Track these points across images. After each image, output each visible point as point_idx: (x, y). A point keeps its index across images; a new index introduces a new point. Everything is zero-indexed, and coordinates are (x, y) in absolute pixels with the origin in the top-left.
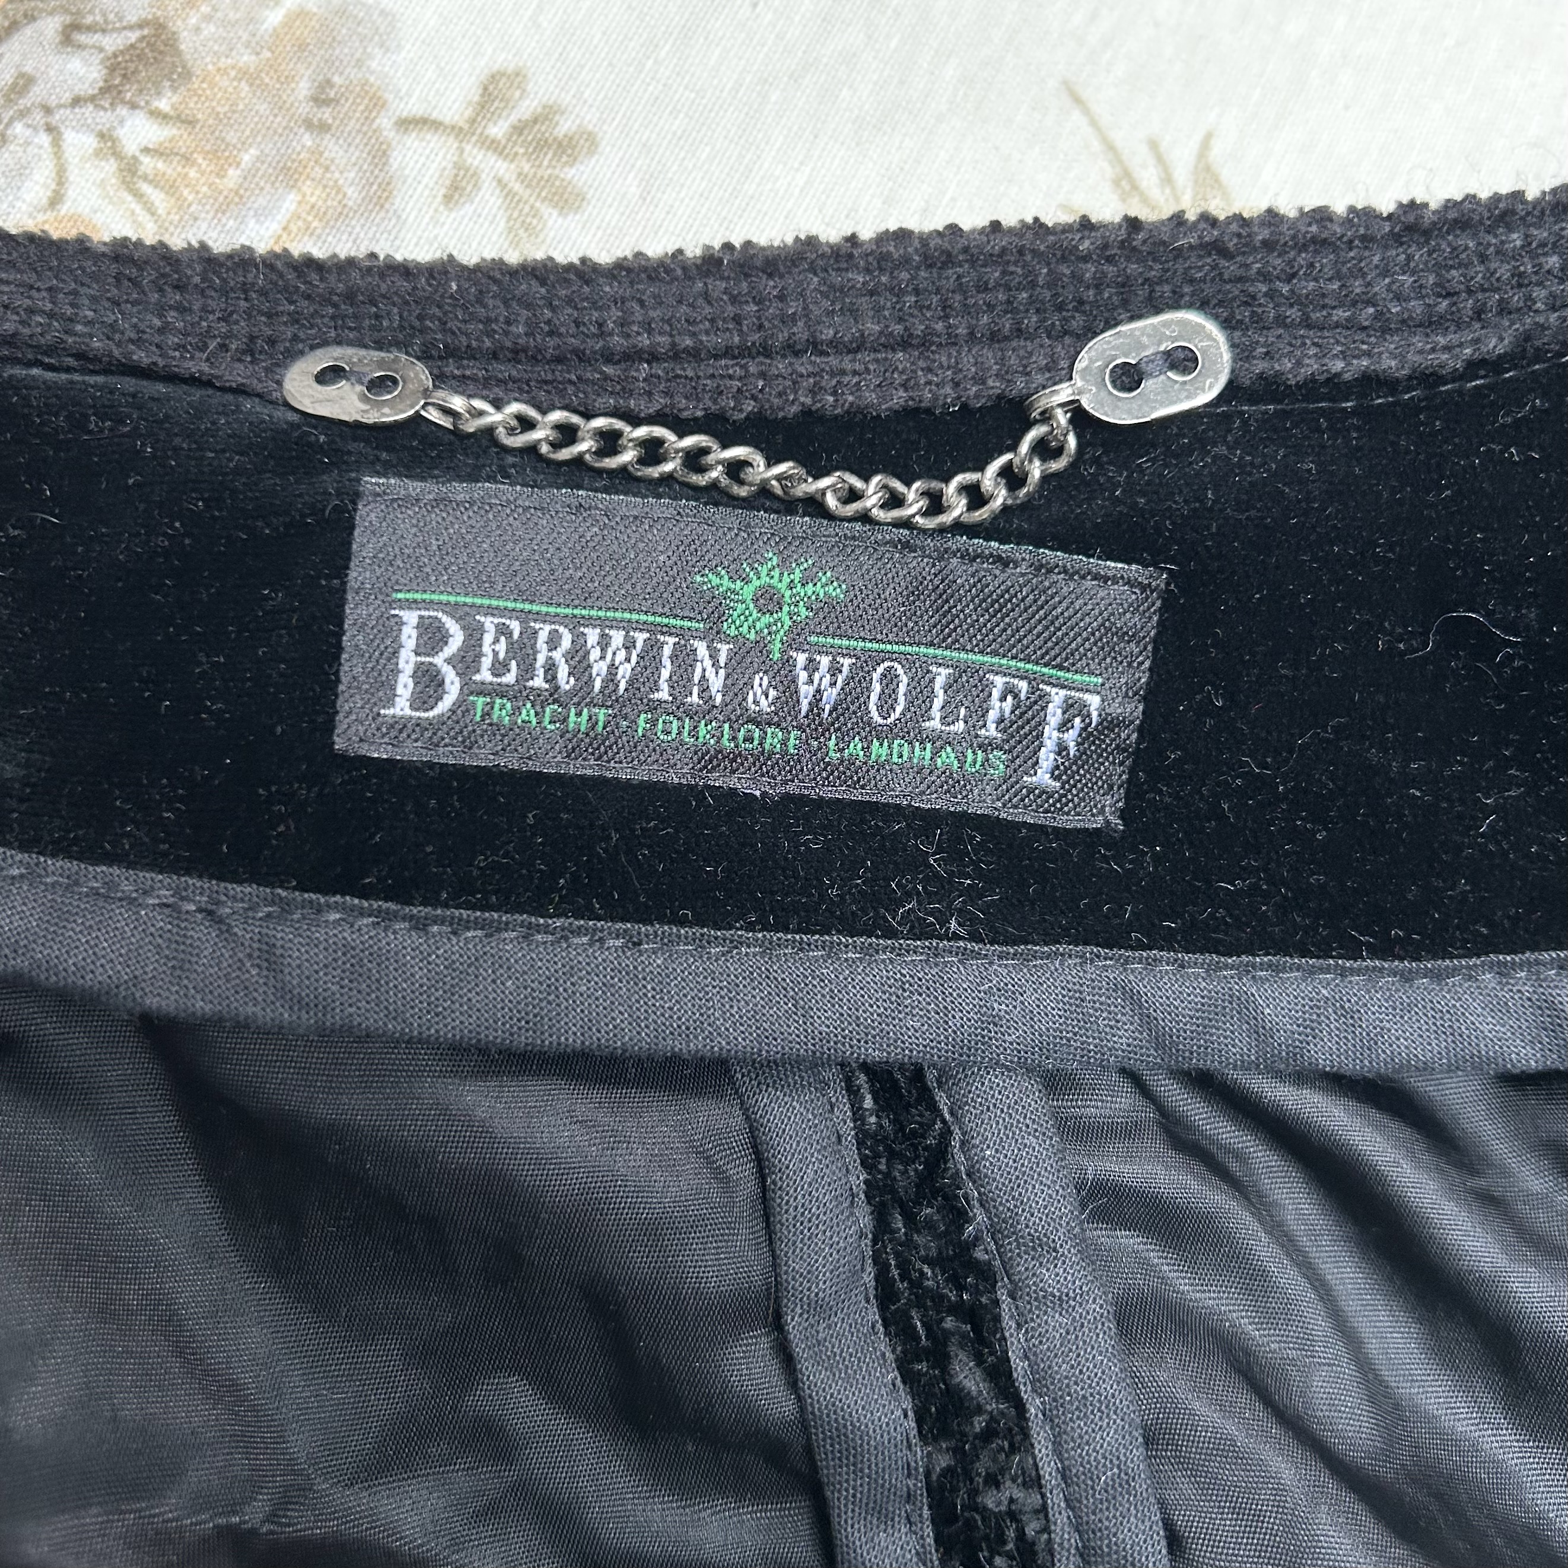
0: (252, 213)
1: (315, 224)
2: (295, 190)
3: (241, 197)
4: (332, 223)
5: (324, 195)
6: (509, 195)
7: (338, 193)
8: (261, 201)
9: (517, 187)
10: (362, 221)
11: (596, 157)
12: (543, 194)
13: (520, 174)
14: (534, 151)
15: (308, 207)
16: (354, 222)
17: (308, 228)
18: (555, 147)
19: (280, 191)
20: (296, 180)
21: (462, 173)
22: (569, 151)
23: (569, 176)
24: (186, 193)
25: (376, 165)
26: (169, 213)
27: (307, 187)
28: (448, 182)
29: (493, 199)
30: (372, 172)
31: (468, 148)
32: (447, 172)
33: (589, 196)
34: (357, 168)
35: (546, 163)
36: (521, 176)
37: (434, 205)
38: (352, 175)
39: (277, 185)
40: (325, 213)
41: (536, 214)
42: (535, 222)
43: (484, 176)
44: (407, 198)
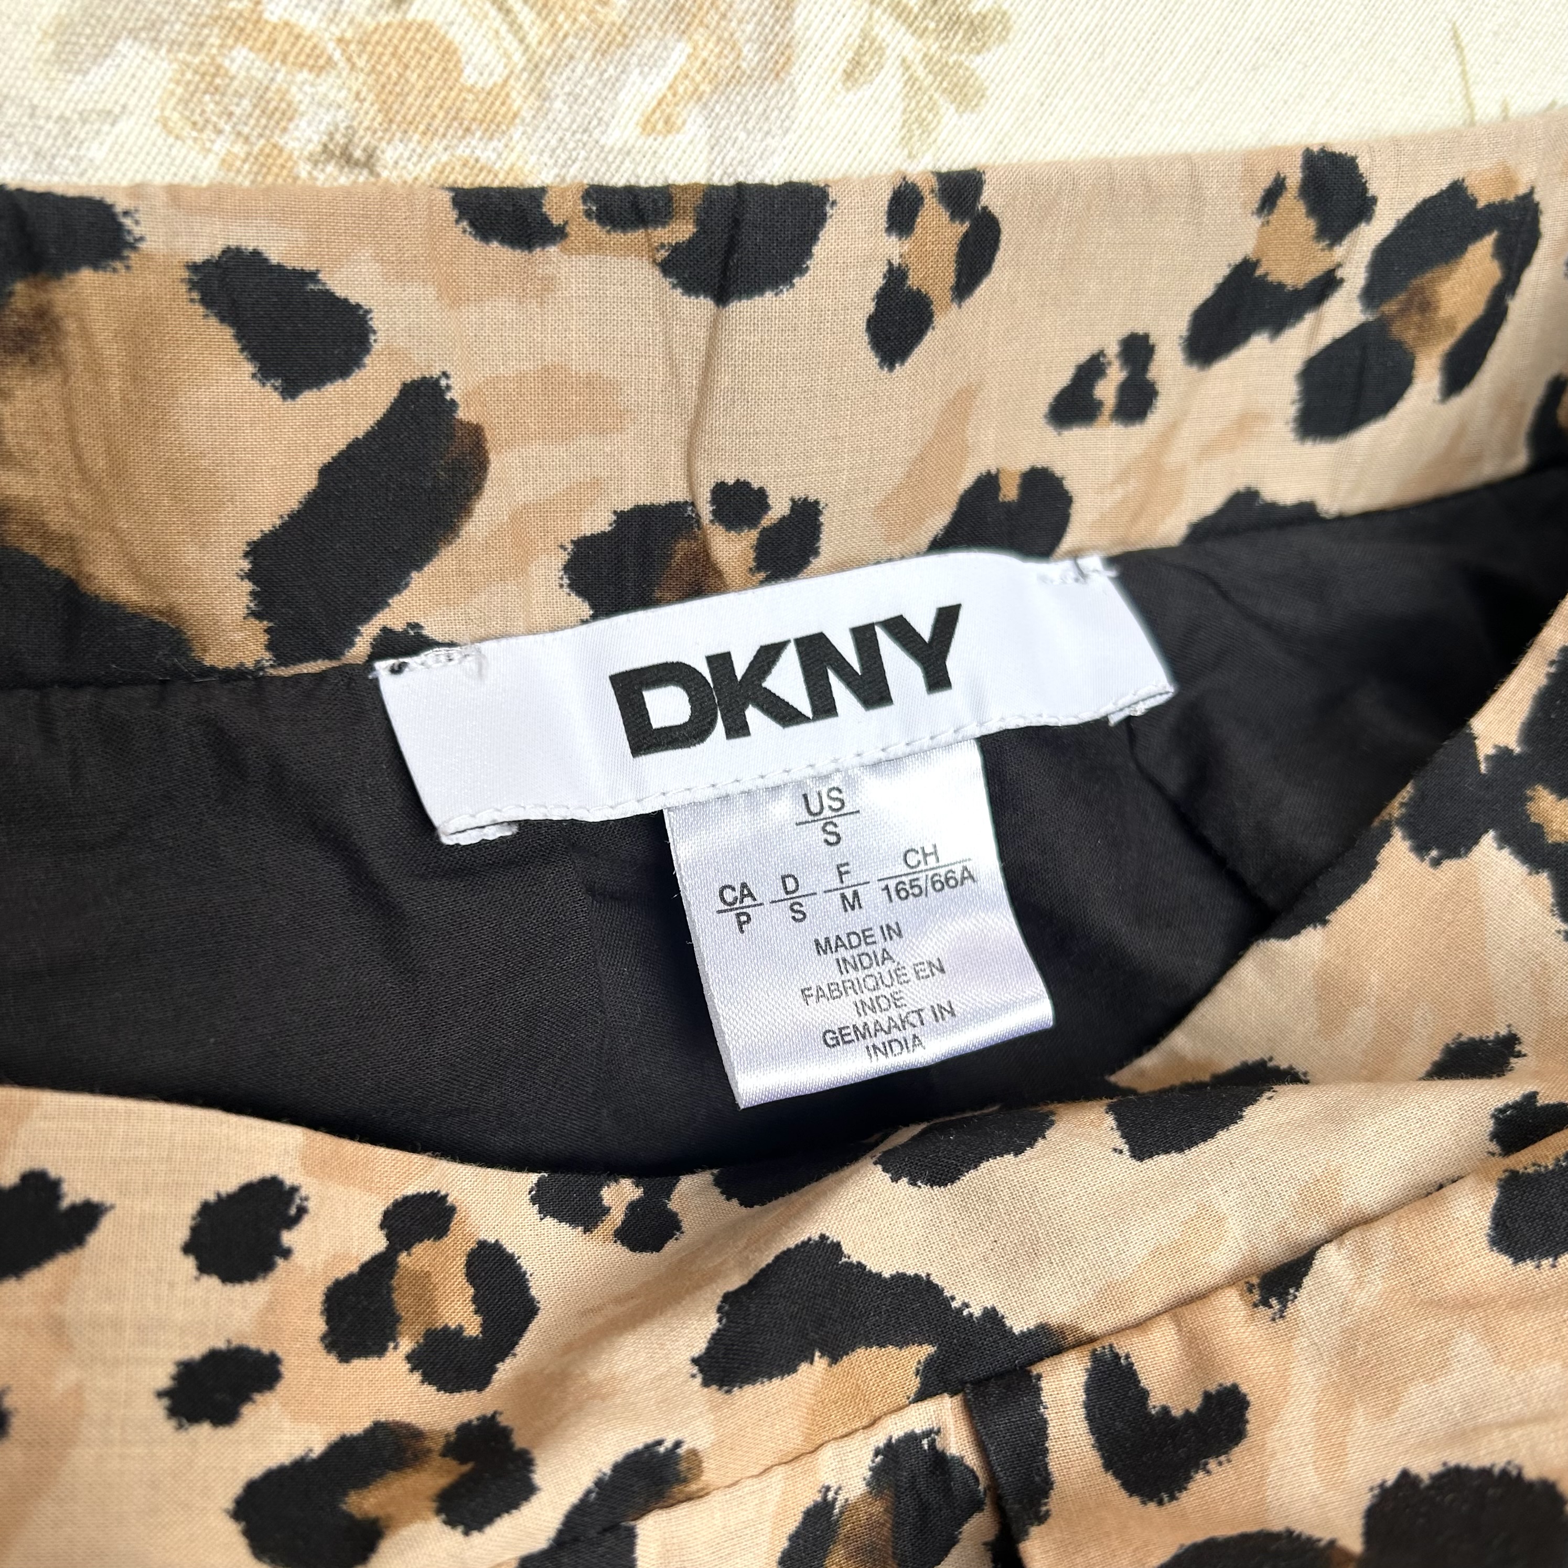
0: (635, 60)
1: (702, 88)
2: (686, 37)
3: (625, 37)
4: (721, 88)
5: (717, 50)
6: (912, 80)
7: (732, 49)
8: (648, 46)
9: (921, 72)
10: (754, 90)
11: (1005, 44)
12: (945, 84)
13: (925, 55)
14: (945, 28)
15: (698, 64)
16: (744, 90)
17: (696, 90)
18: (965, 26)
19: (669, 35)
20: (689, 25)
21: (867, 44)
22: (980, 35)
23: (973, 66)
24: (561, 18)
25: (777, 21)
26: (540, 43)
27: (699, 36)
28: (850, 55)
29: (894, 81)
30: (772, 29)
31: (878, 12)
32: (851, 40)
33: (988, 93)
34: (755, 19)
35: (954, 45)
36: (928, 59)
37: (832, 82)
38: (750, 28)
39: (666, 26)
40: (716, 75)
41: (933, 107)
42: (930, 116)
43: (888, 52)
44: (805, 68)
